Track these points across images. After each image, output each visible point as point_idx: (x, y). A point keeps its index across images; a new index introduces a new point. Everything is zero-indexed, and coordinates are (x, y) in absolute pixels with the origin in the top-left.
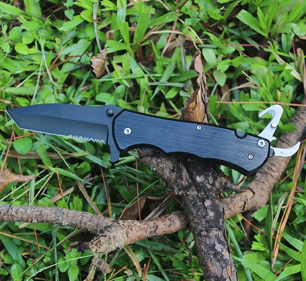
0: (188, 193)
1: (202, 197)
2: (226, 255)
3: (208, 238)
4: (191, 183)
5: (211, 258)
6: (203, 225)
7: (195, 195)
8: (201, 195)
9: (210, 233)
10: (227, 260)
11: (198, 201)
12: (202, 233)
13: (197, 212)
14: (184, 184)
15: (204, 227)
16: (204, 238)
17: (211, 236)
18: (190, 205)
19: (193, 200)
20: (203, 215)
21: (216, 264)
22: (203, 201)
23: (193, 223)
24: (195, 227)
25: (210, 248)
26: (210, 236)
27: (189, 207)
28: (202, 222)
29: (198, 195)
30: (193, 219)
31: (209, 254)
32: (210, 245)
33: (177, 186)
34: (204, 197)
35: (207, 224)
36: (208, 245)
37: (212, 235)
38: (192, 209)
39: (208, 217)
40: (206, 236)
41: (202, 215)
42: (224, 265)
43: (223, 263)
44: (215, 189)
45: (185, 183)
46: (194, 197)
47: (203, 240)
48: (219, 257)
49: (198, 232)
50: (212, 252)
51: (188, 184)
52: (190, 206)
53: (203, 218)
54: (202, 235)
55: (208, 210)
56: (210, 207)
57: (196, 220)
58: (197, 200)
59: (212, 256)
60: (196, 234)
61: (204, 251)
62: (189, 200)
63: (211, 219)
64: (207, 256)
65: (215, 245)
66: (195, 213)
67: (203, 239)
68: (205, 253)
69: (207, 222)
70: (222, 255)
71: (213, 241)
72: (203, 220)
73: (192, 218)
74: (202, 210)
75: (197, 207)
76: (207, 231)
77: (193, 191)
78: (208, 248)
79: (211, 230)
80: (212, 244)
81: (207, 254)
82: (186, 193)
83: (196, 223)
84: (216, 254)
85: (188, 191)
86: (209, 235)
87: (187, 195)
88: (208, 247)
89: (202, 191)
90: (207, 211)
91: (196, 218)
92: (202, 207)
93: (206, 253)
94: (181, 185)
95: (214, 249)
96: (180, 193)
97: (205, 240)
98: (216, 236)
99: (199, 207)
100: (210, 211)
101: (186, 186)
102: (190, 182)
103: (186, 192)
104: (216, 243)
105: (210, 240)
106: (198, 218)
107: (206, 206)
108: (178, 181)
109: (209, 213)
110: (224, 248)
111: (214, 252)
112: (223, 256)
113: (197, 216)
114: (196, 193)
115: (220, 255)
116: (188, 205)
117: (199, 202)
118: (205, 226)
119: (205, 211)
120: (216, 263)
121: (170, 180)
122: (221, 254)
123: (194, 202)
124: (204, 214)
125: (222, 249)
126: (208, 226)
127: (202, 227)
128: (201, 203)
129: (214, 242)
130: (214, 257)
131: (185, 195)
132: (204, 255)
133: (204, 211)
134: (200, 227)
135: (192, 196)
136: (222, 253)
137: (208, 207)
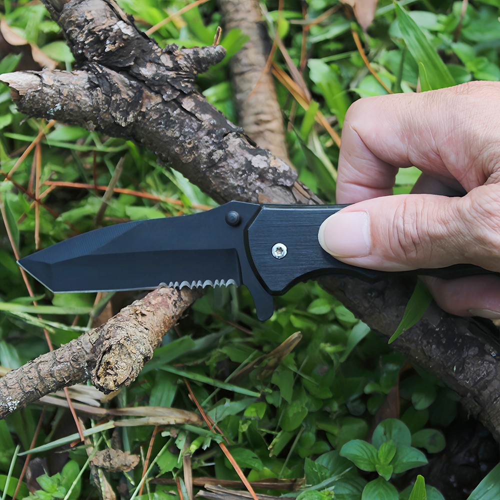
0: (144, 110)
1: (172, 98)
2: (279, 165)
3: (230, 158)
4: (137, 86)
5: (259, 188)
6: (207, 142)
7: (158, 104)
8: (169, 96)
9: (227, 148)
10: (287, 172)
11: (170, 111)
12: (214, 157)
13: (180, 131)
14: (126, 97)
15: (211, 145)
16: (224, 163)
17: (234, 151)
18: (160, 130)
19: (160, 116)
20: (195, 127)
21: (273, 191)
22: (178, 103)
23: (186, 155)
24: (194, 160)
25: (244, 172)
26: (231, 152)
27: (160, 135)
28: (201, 139)
29: (163, 99)
30: (181, 149)
31: (251, 184)
32: (242, 167)
33: (117, 109)
34: (175, 97)
35: (212, 137)
36: (239, 169)
37: (233, 149)
38: (169, 133)
39: (205, 124)
40: (224, 158)
41: (193, 129)
42: (288, 183)
43: (285, 180)
44: (184, 73)
45: (128, 95)
46: (157, 108)
47: (224, 169)
48: (270, 175)
49: (205, 163)
50: (254, 176)
51: (133, 92)
52: (163, 131)
53: (197, 131)
54: (217, 160)
55: (197, 115)
56: (196, 109)
57: (190, 143)
58: (168, 110)
59: (258, 184)
60: (204, 170)
61: (238, 185)
62: (151, 122)
63: (214, 123)
64: (249, 190)
65: (250, 162)
66: (177, 134)
67: (223, 167)
68: (244, 188)
69: (209, 134)
70: (273, 170)
71: (242, 157)
72: (202, 134)
73: (177, 149)
74: (187, 121)
75: (175, 123)
76: (221, 148)
77: (149, 98)
78: (241, 175)
79: (227, 140)
80: (244, 163)
81: (246, 186)
82: (141, 112)
83: (191, 151)
84: (262, 175)
85: (141, 107)
86: (229, 151)
87: (144, 115)
88: (240, 173)
89: (164, 90)
90: (196, 117)
91: (186, 143)
92: (183, 116)
93: (244, 186)
94: (123, 102)
95: (253, 168)
96: (130, 118)
97: (228, 165)
98: (240, 146)
99: (177, 119)
100: (200, 115)
101: (134, 97)
102: (135, 85)
103: (138, 108)
104: (250, 157)
105: (236, 159)
106: (190, 138)
107: (188, 110)
108: (113, 98)
109: (201, 118)
110: (268, 157)
111: (257, 172)
112: (275, 169)
113: (185, 137)
114: (159, 100)
115: (270, 171)
116: (157, 132)
117: (173, 112)
118: (211, 142)
119: (193, 119)
120: (274, 189)
121: (98, 110)
122: (270, 168)
123: (163, 119)
124: (195, 125)
125: (265, 161)
126: (217, 138)
127: (208, 147)
128: (178, 111)
129: (246, 159)
130: (263, 182)
131: (140, 118)
132: (243, 192)
133: (191, 120)
134: (204, 152)
135: (154, 110)
136: (271, 166)
137: (194, 110)
